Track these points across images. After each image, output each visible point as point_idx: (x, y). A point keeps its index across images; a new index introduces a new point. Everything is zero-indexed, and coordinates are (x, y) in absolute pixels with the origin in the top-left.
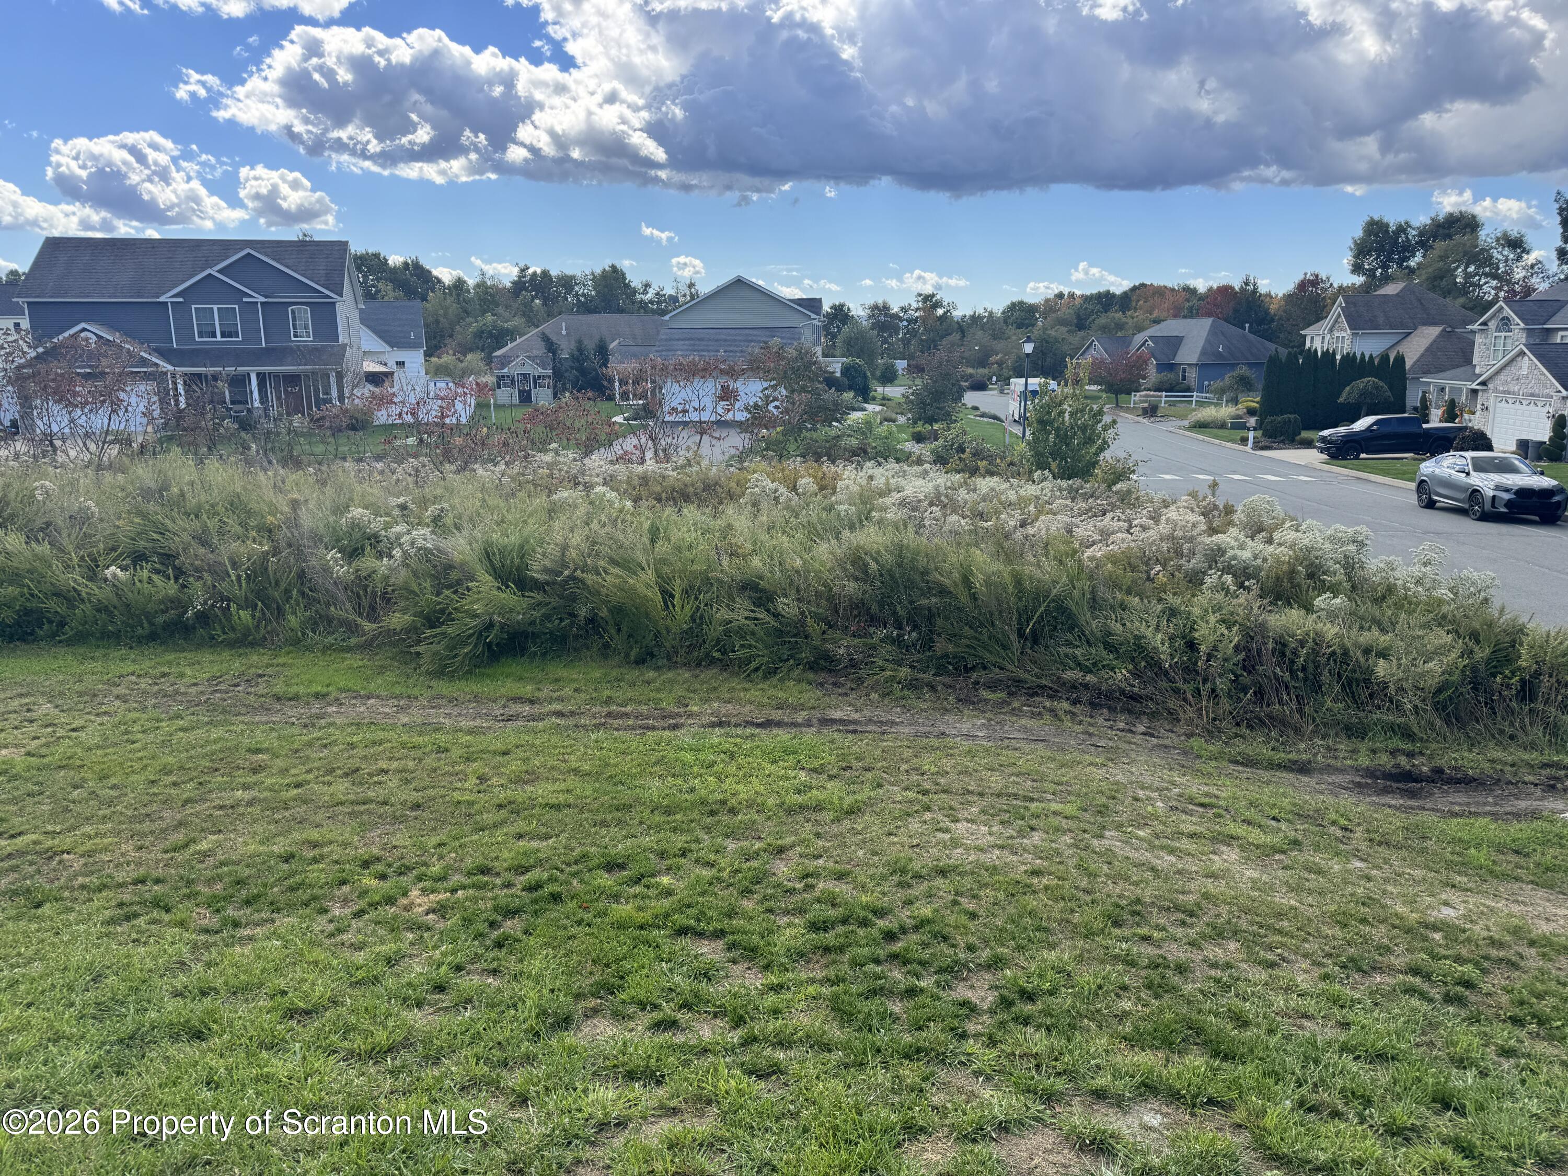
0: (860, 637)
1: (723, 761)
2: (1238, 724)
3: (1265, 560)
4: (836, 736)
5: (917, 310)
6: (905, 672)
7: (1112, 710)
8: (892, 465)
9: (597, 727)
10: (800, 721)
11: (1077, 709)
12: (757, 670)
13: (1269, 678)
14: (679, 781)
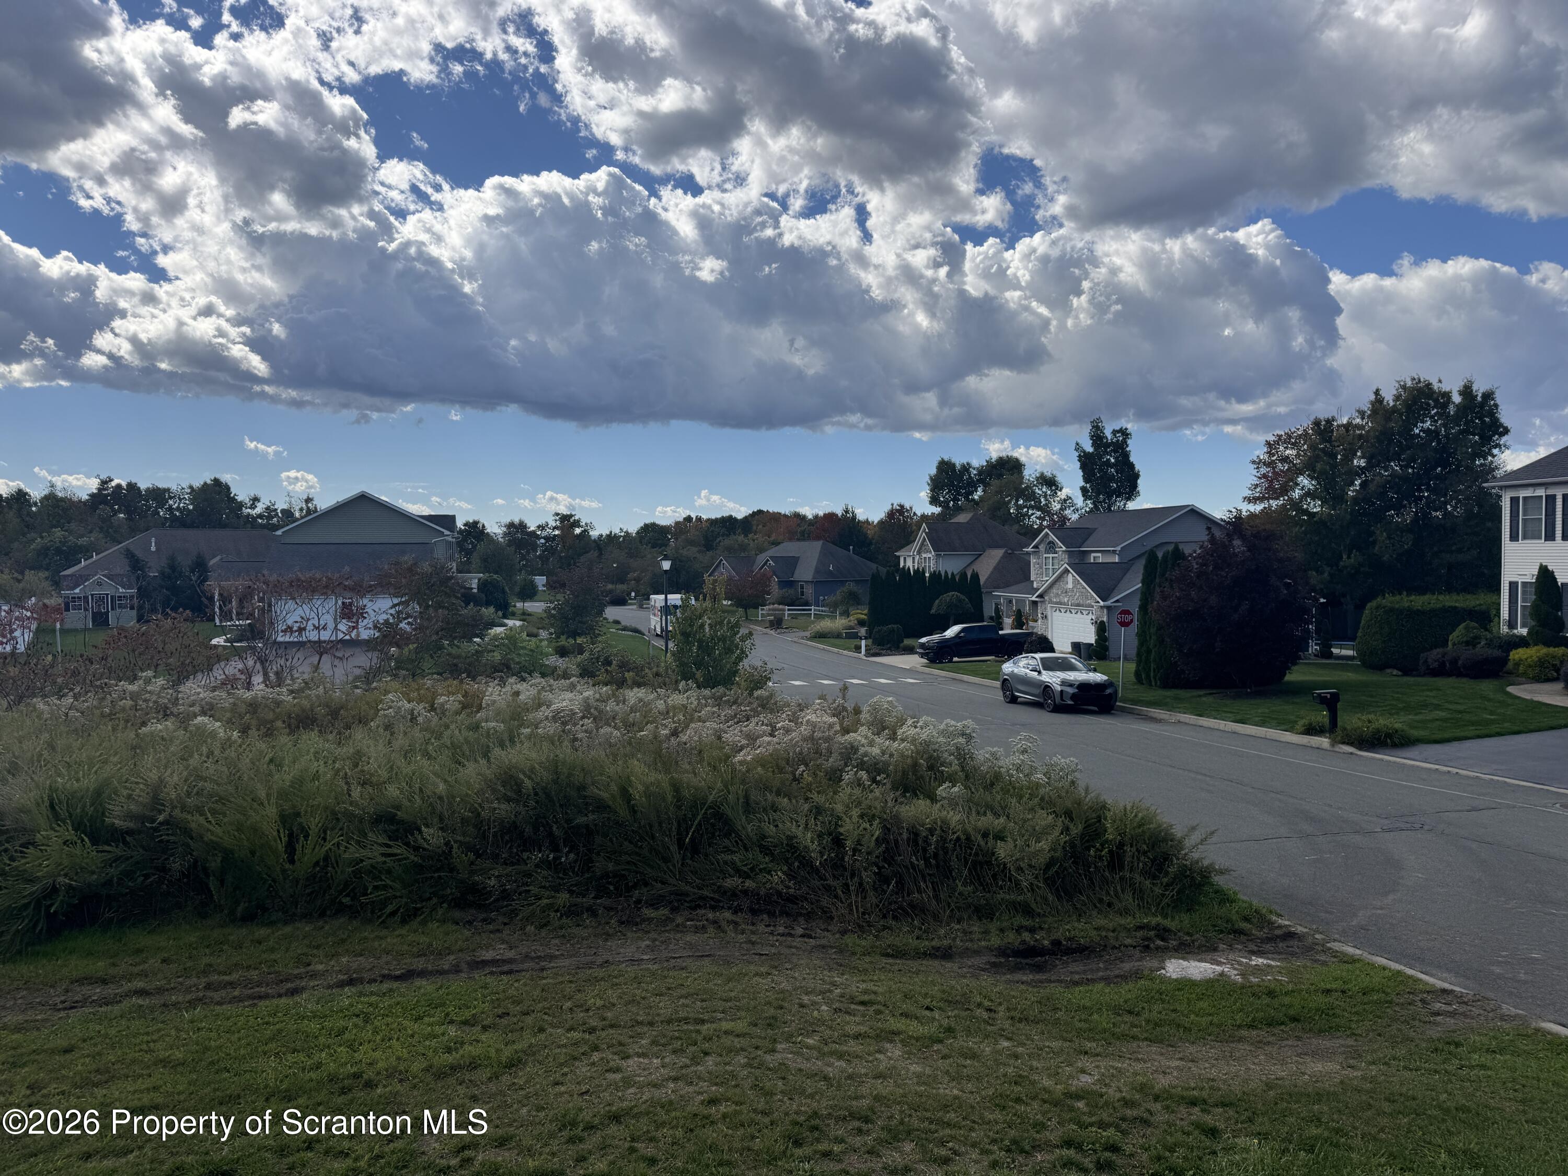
0: (513, 864)
1: (356, 1026)
2: (885, 917)
3: (891, 755)
4: (489, 979)
5: (555, 528)
6: (563, 898)
7: (771, 914)
8: (537, 680)
9: (192, 1004)
10: (446, 967)
11: (738, 918)
12: (393, 914)
13: (906, 867)
14: (302, 1057)
